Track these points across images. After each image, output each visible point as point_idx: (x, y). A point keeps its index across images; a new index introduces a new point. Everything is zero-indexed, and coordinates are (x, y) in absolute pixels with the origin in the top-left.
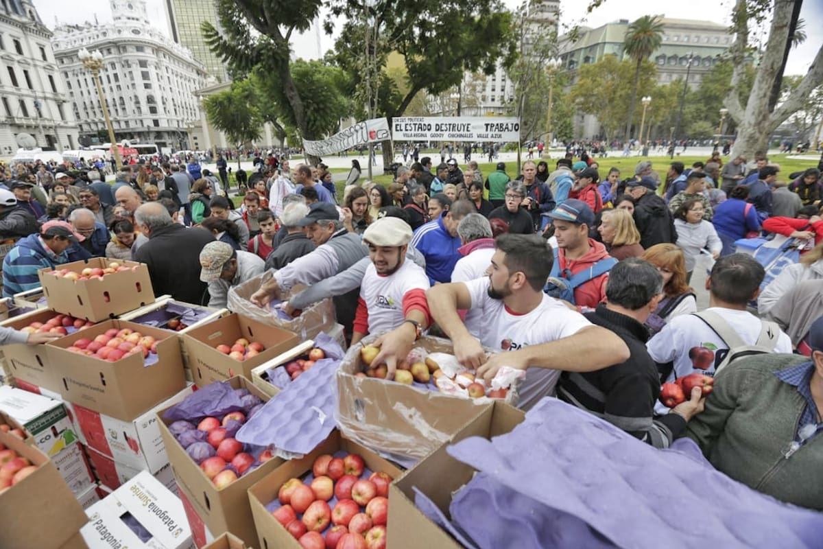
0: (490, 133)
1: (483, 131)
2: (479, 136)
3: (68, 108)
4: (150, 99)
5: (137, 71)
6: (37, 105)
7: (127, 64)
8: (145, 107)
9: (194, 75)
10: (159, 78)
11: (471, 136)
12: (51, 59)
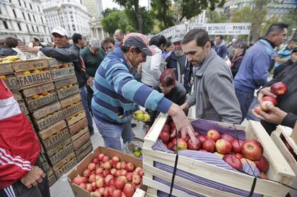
0: (235, 31)
1: (232, 30)
2: (230, 32)
3: (47, 28)
4: (73, 26)
5: (69, 15)
6: (37, 28)
7: (66, 13)
8: (72, 29)
9: (88, 17)
10: (76, 18)
11: (225, 32)
12: (42, 11)
